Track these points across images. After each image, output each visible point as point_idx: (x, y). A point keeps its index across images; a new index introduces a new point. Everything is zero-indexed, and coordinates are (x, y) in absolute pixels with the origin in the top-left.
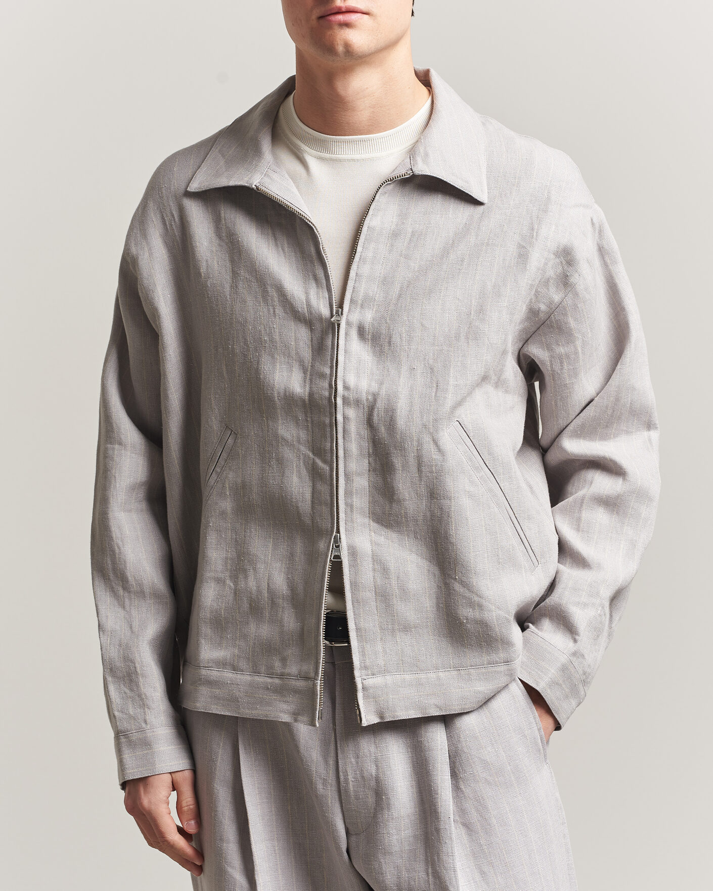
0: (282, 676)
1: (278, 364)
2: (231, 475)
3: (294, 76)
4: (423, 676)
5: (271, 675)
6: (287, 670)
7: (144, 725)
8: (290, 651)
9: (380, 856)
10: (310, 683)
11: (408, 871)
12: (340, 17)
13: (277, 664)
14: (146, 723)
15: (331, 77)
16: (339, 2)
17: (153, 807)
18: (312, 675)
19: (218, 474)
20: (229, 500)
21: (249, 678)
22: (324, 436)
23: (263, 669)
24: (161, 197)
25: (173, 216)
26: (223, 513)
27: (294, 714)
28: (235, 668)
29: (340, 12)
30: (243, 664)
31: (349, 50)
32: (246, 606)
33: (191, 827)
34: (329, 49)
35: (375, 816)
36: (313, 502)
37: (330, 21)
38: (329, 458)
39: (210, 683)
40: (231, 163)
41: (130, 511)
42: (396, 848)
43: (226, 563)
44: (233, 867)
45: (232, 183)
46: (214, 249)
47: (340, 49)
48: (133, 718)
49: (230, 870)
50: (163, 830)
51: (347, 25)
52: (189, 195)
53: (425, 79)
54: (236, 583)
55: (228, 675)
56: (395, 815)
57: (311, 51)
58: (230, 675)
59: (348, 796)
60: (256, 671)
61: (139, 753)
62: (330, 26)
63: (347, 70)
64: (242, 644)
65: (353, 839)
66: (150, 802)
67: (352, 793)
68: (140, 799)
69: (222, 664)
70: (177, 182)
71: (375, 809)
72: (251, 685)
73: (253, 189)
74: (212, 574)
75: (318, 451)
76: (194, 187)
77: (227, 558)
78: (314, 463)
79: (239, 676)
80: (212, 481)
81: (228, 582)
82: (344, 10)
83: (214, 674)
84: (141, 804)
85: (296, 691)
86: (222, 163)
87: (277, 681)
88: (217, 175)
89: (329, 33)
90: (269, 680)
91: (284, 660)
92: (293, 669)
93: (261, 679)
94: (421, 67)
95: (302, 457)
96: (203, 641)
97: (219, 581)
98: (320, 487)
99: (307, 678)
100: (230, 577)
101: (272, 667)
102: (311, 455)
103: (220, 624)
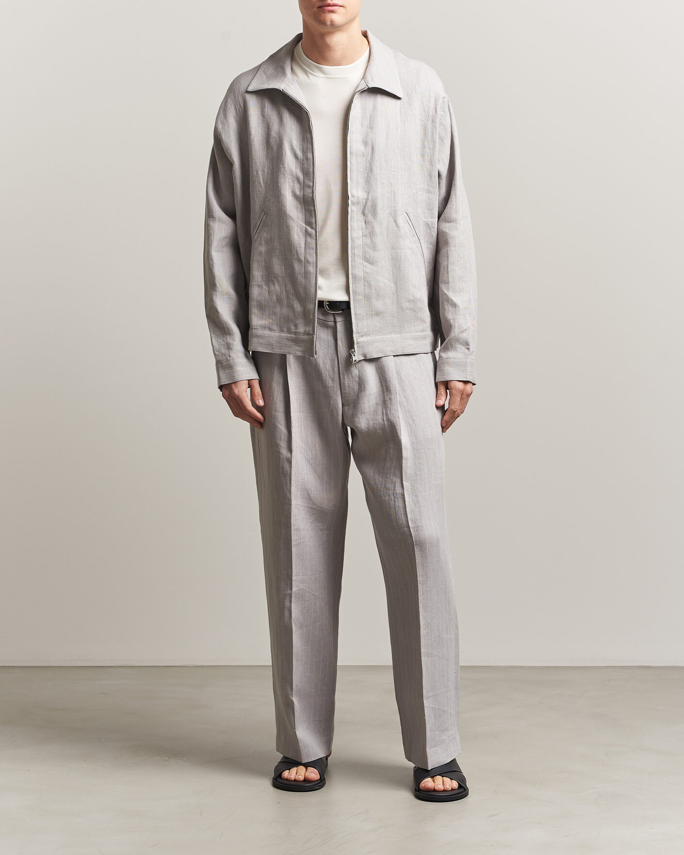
0: (295, 333)
1: (287, 179)
2: (265, 234)
3: (302, 33)
4: (385, 337)
5: (289, 331)
6: (298, 331)
7: (229, 358)
8: (299, 321)
9: (359, 415)
10: (311, 337)
11: (373, 420)
12: (330, 8)
13: (293, 327)
14: (230, 357)
15: (323, 36)
16: (329, 1)
17: (240, 394)
18: (311, 332)
19: (259, 234)
20: (263, 246)
21: (278, 334)
22: (311, 216)
23: (285, 330)
24: (235, 97)
25: (241, 106)
26: (261, 253)
27: (303, 352)
28: (270, 329)
29: (329, 5)
30: (275, 327)
31: (332, 24)
32: (275, 298)
33: (261, 403)
34: (323, 23)
35: (358, 395)
36: (305, 248)
37: (324, 9)
38: (314, 227)
39: (257, 336)
40: (269, 78)
41: (218, 251)
42: (367, 410)
43: (263, 277)
44: (281, 424)
45: (270, 87)
46: (260, 122)
47: (329, 23)
48: (223, 354)
49: (279, 425)
50: (245, 405)
51: (332, 12)
52: (247, 92)
53: (365, 35)
54: (269, 288)
55: (267, 332)
56: (368, 394)
57: (312, 22)
58: (268, 332)
59: (344, 386)
60: (282, 331)
61: (227, 371)
62: (324, 12)
63: (330, 33)
64: (274, 317)
65: (346, 408)
66: (238, 391)
67: (347, 385)
68: (233, 390)
69: (264, 327)
70: (243, 86)
71: (358, 392)
72: (279, 337)
73: (281, 91)
74: (255, 283)
75: (308, 223)
76: (251, 89)
77: (263, 275)
78: (306, 228)
79: (273, 333)
80: (255, 237)
81: (264, 287)
82: (331, 5)
83: (260, 332)
84: (234, 393)
85: (303, 341)
86: (265, 77)
87: (293, 336)
88: (263, 83)
89: (323, 15)
90: (289, 335)
91: (296, 326)
92: (301, 329)
93: (284, 335)
94: (364, 29)
95: (299, 226)
96: (253, 316)
97: (259, 286)
98: (309, 239)
99: (309, 334)
100: (265, 284)
101: (290, 329)
102: (304, 225)
103: (261, 307)
